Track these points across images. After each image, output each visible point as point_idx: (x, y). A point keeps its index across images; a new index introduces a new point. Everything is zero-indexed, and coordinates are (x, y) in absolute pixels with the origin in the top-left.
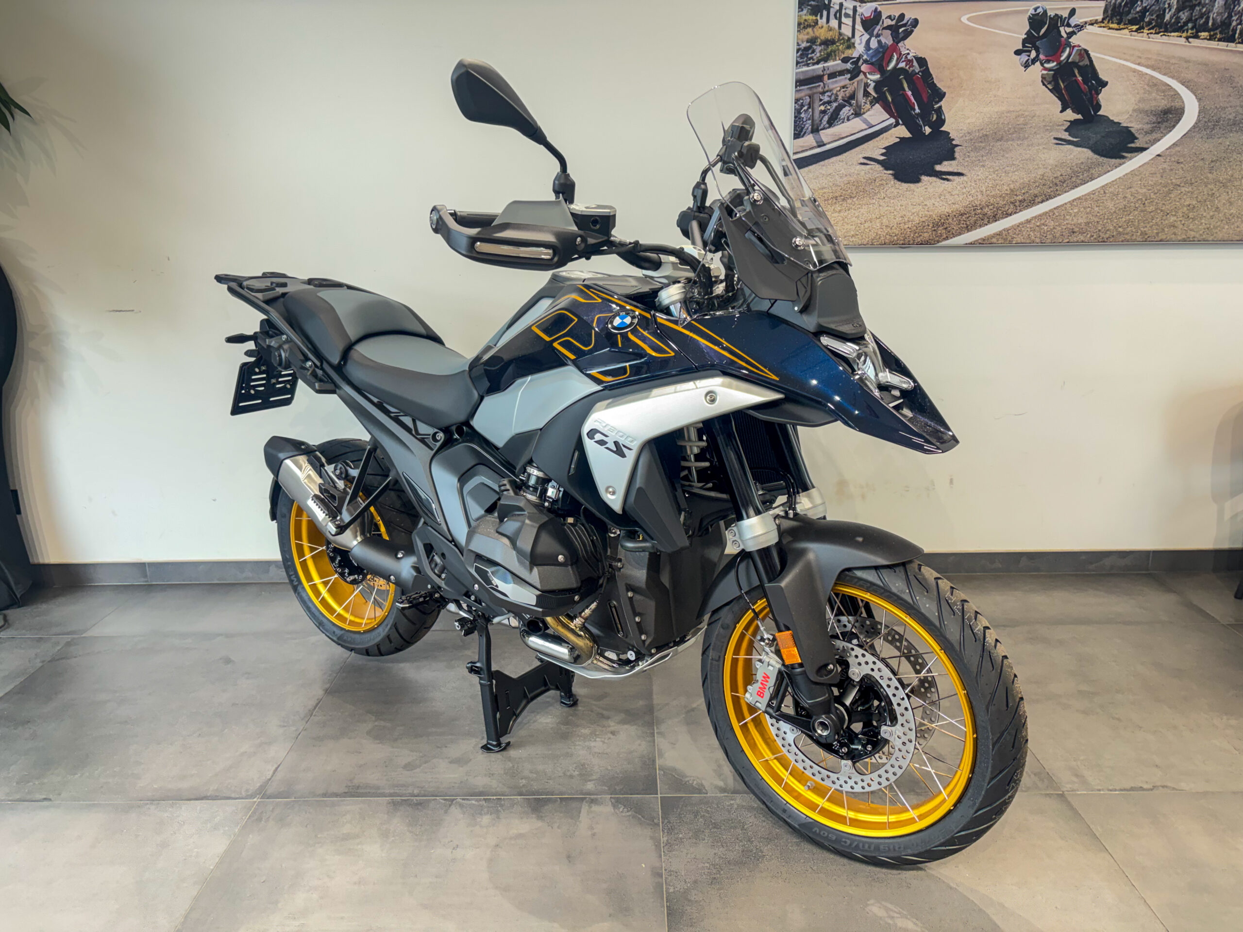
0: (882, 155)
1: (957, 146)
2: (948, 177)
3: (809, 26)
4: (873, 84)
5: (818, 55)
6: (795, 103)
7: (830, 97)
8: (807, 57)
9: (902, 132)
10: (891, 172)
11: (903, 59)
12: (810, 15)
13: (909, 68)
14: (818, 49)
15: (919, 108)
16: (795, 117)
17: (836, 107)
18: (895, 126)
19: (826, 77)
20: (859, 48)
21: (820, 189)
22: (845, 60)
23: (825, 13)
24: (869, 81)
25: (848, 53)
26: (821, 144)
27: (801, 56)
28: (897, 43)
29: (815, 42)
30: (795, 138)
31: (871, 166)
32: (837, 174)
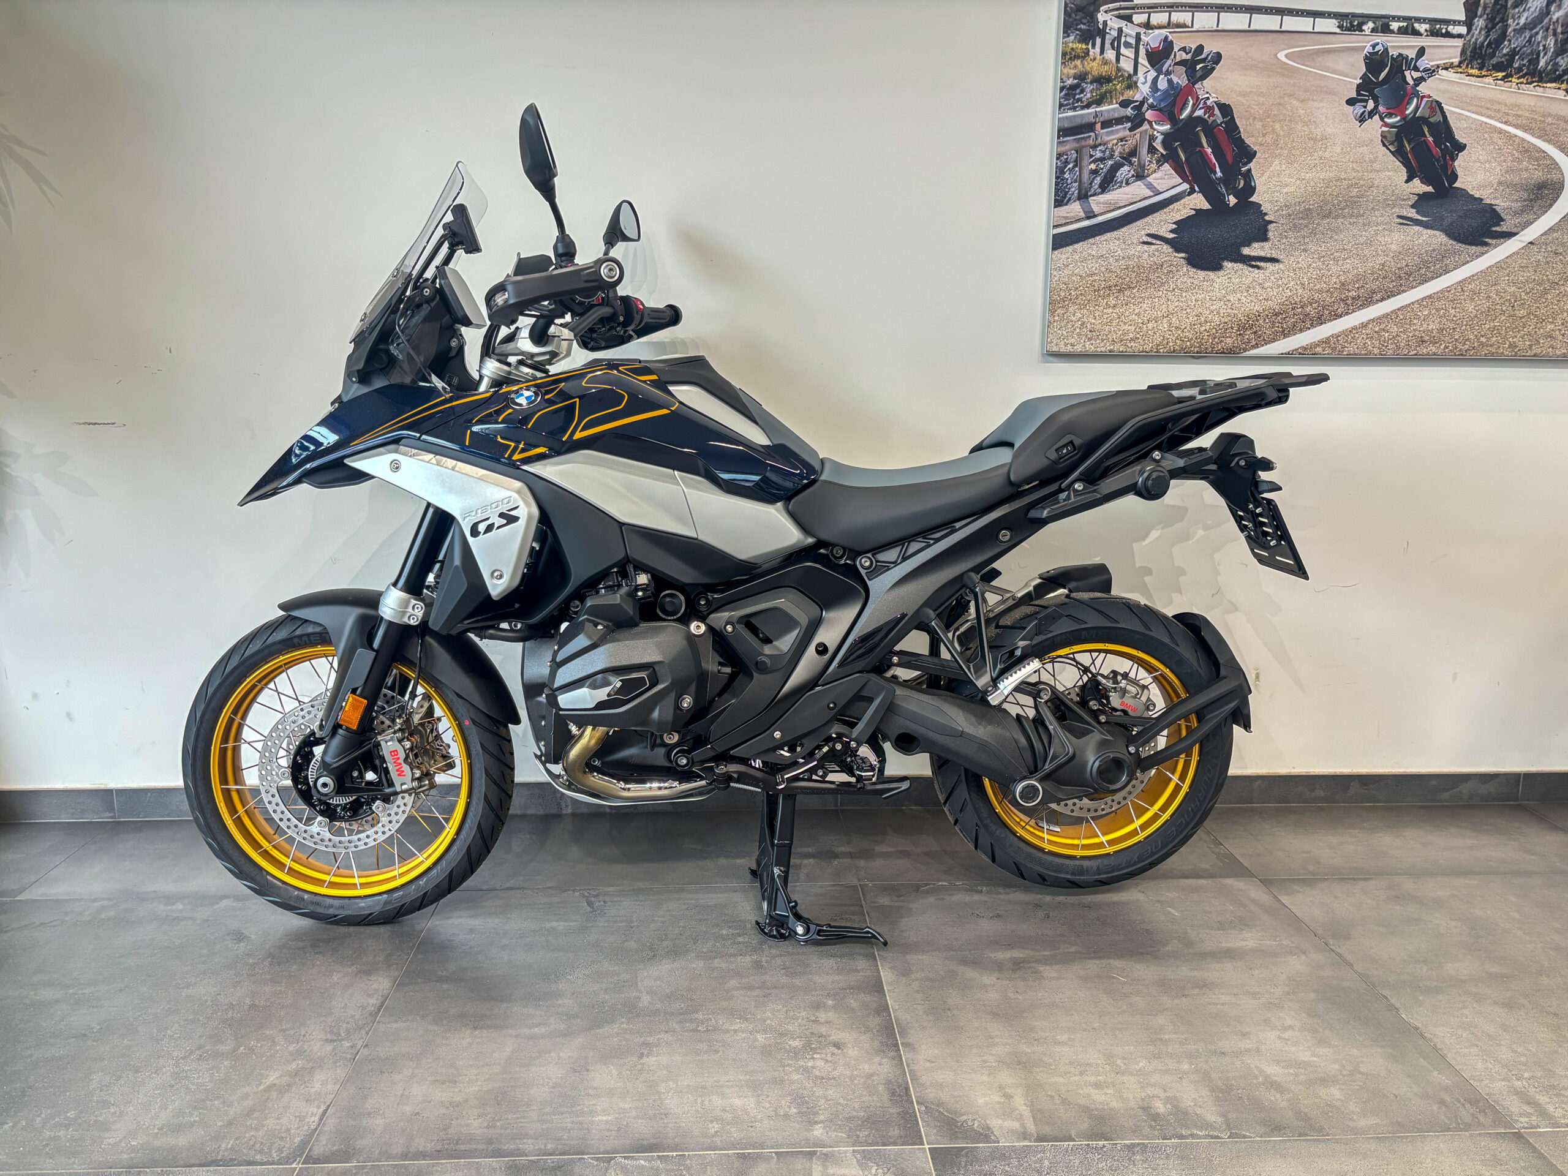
0: (1172, 231)
1: (1271, 222)
2: (1262, 264)
3: (1077, 57)
4: (1160, 138)
5: (1089, 95)
6: (1057, 159)
7: (1104, 152)
8: (1074, 99)
9: (1199, 201)
10: (1183, 255)
11: (1201, 106)
12: (1079, 42)
13: (1209, 117)
14: (1089, 88)
15: (1221, 171)
16: (1057, 178)
17: (1112, 165)
18: (1190, 194)
19: (1098, 126)
20: (1144, 89)
21: (1088, 276)
22: (1124, 104)
23: (1098, 41)
24: (1155, 133)
25: (1129, 94)
26: (1090, 215)
27: (1067, 97)
28: (1194, 85)
29: (1085, 79)
30: (1055, 207)
31: (1157, 247)
32: (1112, 256)
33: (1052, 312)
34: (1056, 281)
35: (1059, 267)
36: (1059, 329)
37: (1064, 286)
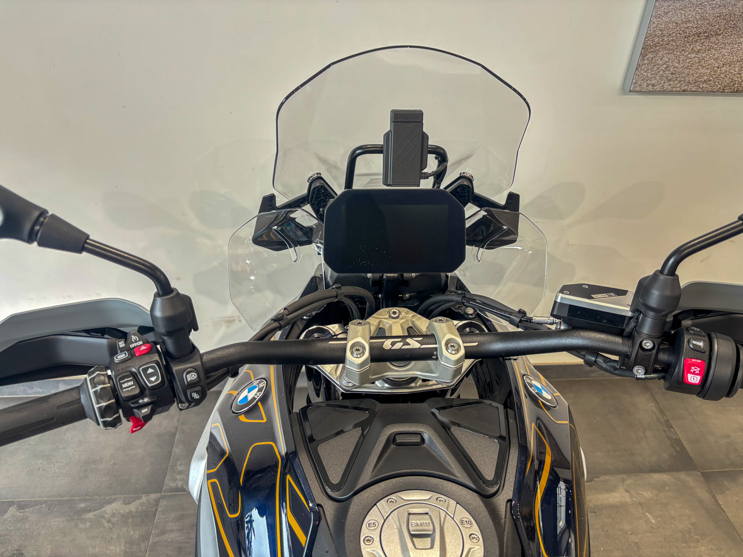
21: (683, 23)
32: (710, 5)
34: (654, 28)
35: (659, 14)
36: (645, 72)
37: (659, 32)
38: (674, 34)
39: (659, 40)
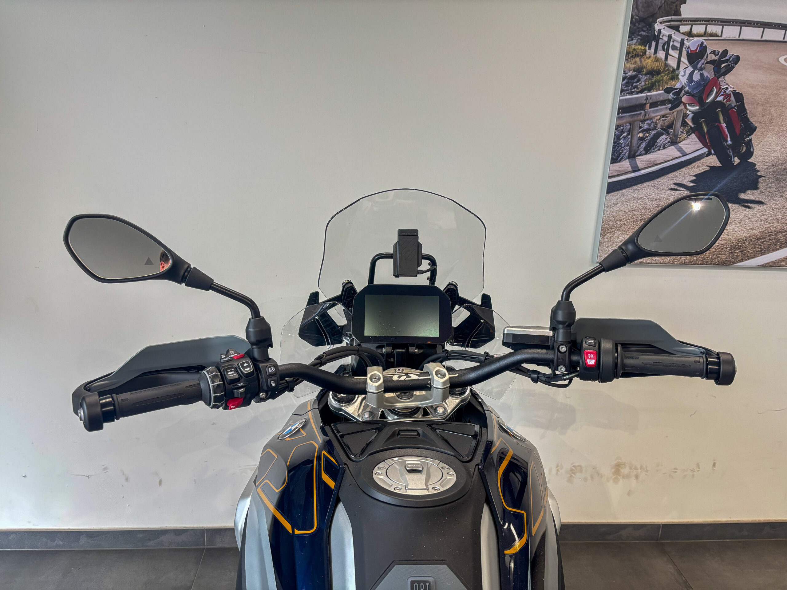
0: (692, 181)
1: (761, 176)
2: (752, 205)
3: (637, 55)
4: (691, 115)
5: (643, 83)
6: (616, 129)
7: (650, 125)
8: (632, 85)
9: (713, 161)
11: (722, 93)
12: (639, 45)
13: (727, 102)
14: (643, 78)
15: (731, 140)
16: (614, 143)
17: (654, 134)
18: (708, 155)
19: (648, 106)
20: (683, 80)
21: (630, 211)
22: (668, 91)
23: (654, 44)
24: (688, 112)
25: (672, 83)
26: (636, 169)
27: (627, 85)
28: (718, 78)
29: (641, 71)
30: (612, 163)
31: (680, 192)
32: (648, 198)
33: (603, 235)
34: (607, 215)
35: (610, 205)
36: (607, 247)
37: (612, 218)
38: (625, 220)
39: (613, 224)
